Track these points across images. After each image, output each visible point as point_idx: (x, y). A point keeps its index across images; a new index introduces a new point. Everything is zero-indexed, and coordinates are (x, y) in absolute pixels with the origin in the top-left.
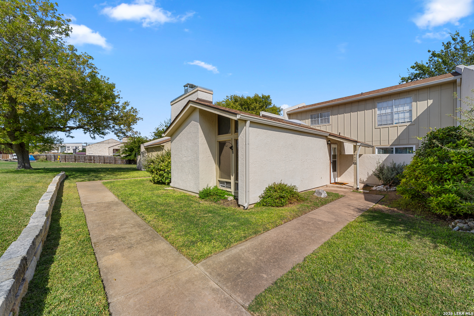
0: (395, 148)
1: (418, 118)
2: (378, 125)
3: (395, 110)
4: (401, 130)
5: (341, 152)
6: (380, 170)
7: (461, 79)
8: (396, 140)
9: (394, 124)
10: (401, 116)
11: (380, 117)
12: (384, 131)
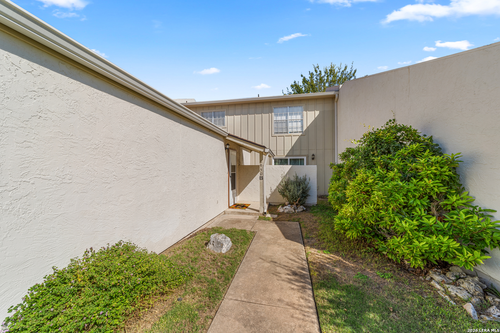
0: (290, 159)
1: (308, 128)
2: (275, 133)
3: (289, 117)
4: (295, 139)
5: (239, 162)
6: (286, 185)
7: (338, 94)
8: (290, 150)
9: (289, 133)
10: (295, 124)
11: (276, 124)
12: (280, 140)
